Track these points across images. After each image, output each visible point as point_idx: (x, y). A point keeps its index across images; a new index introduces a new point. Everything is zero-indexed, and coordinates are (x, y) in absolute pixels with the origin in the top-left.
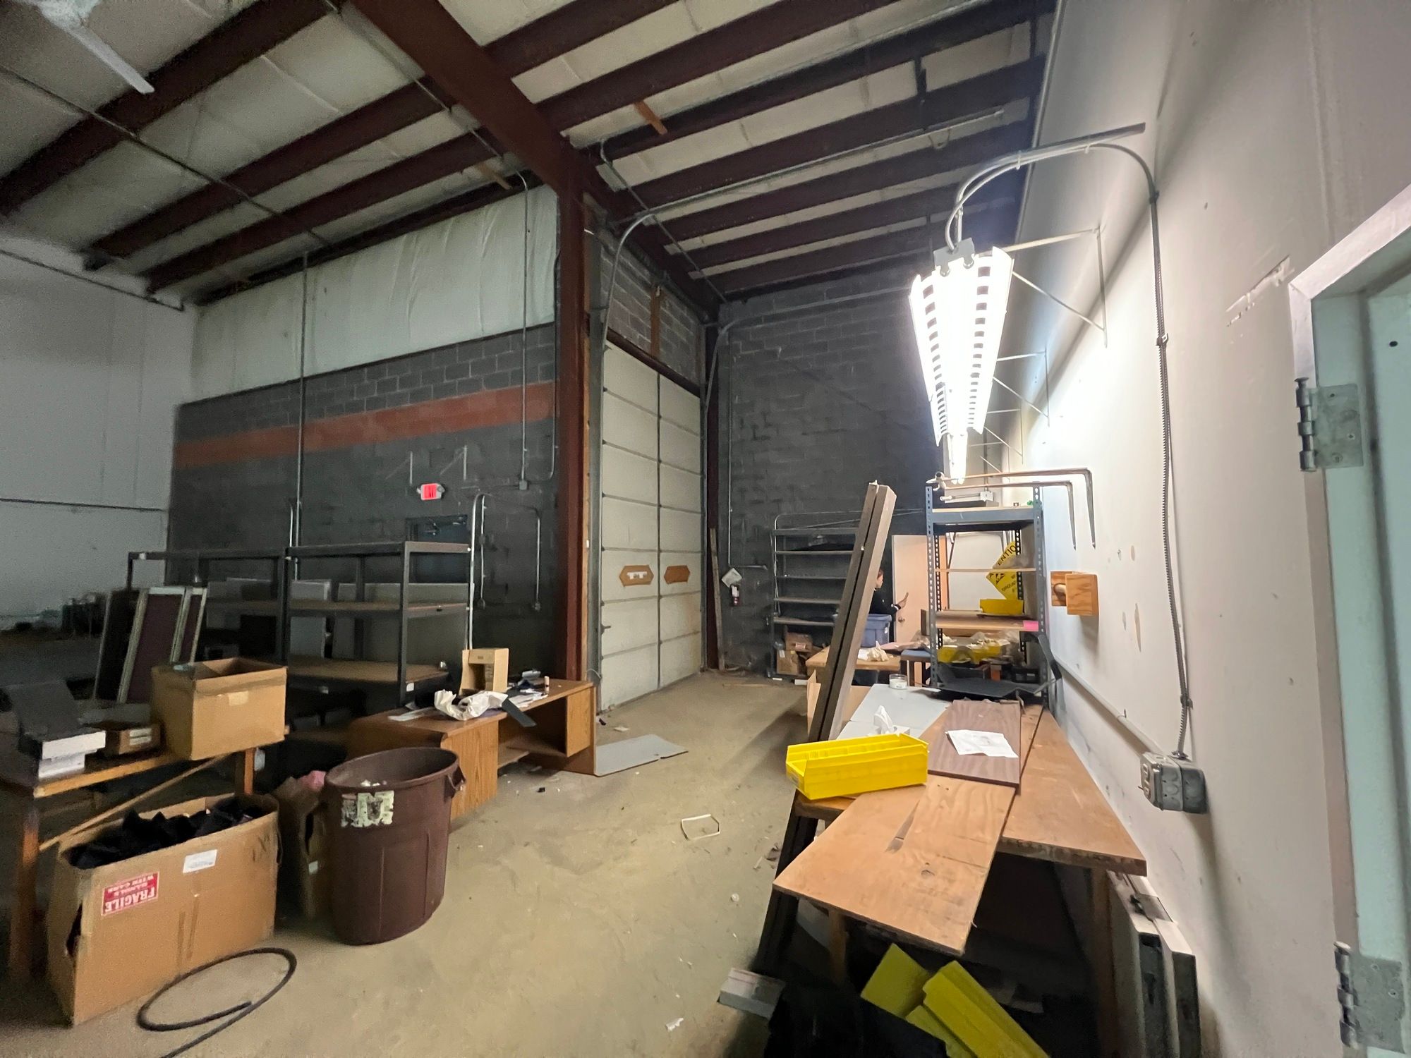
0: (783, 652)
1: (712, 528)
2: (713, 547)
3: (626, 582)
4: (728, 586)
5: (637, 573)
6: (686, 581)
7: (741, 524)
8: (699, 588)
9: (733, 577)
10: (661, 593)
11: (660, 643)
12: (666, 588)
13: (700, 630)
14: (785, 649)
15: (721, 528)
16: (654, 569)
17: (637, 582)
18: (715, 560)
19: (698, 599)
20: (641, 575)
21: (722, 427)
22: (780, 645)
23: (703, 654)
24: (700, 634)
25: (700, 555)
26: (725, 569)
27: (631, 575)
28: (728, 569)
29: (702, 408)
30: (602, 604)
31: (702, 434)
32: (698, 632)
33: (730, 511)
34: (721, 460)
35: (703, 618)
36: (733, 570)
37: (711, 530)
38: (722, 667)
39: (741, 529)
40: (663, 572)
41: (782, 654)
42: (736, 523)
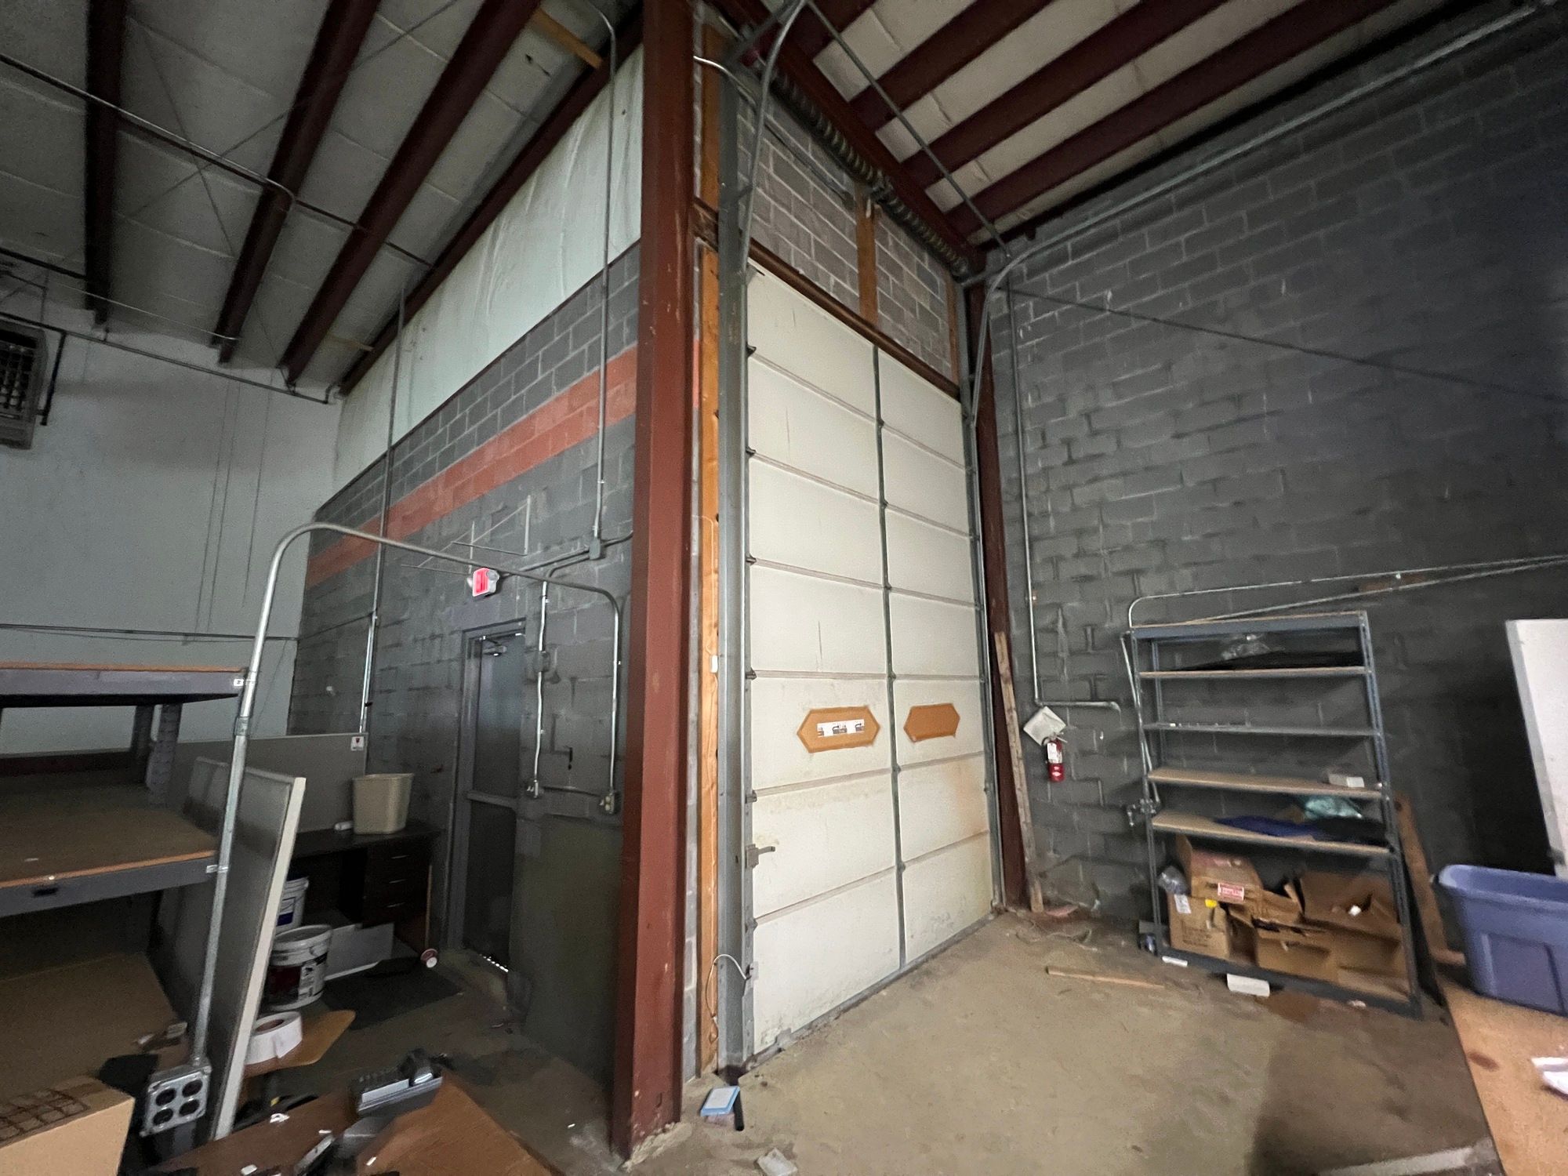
0: (1185, 899)
1: (1000, 631)
2: (1003, 668)
3: (813, 742)
4: (1040, 743)
5: (841, 724)
6: (953, 733)
7: (1056, 621)
8: (980, 746)
9: (1045, 724)
10: (899, 762)
11: (901, 867)
12: (908, 750)
13: (987, 828)
14: (1188, 893)
15: (1015, 631)
16: (881, 715)
17: (841, 742)
18: (1008, 691)
19: (979, 769)
20: (851, 726)
21: (1006, 452)
22: (1176, 882)
23: (996, 879)
24: (988, 837)
25: (977, 682)
26: (1028, 709)
27: (828, 729)
28: (1036, 709)
29: (965, 417)
30: (752, 797)
31: (969, 463)
32: (981, 834)
33: (1032, 598)
34: (1009, 511)
35: (991, 806)
36: (1047, 710)
37: (996, 636)
38: (1037, 905)
39: (1054, 631)
40: (901, 719)
41: (1182, 905)
42: (1047, 620)
